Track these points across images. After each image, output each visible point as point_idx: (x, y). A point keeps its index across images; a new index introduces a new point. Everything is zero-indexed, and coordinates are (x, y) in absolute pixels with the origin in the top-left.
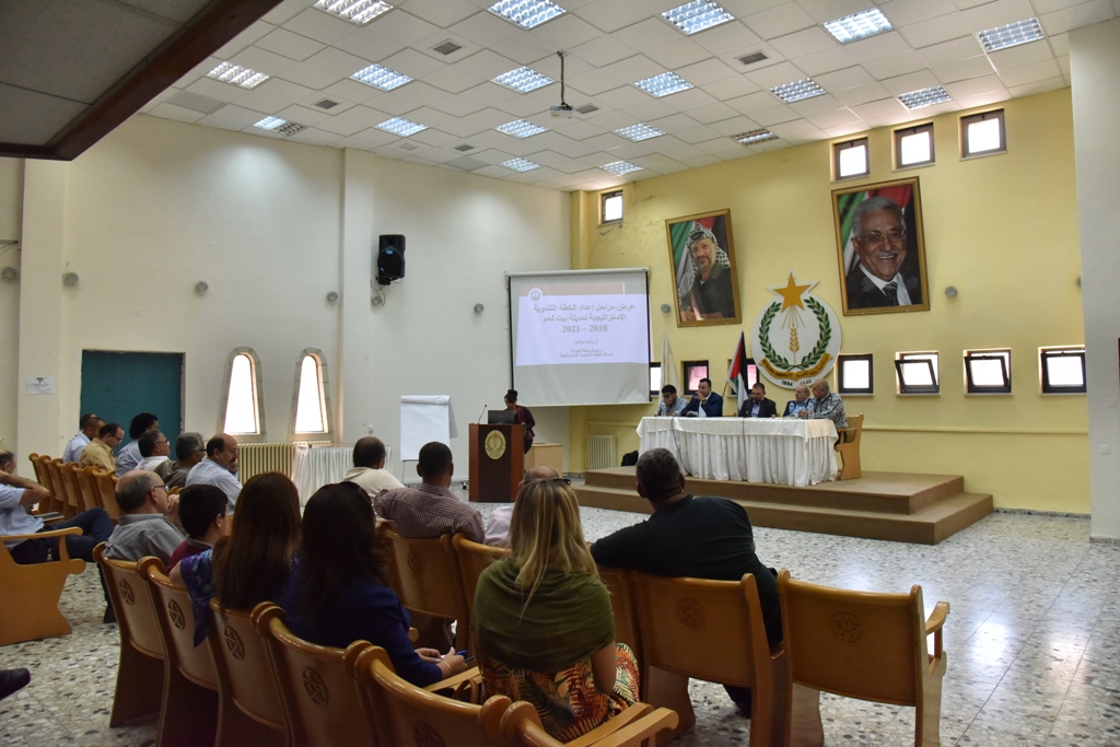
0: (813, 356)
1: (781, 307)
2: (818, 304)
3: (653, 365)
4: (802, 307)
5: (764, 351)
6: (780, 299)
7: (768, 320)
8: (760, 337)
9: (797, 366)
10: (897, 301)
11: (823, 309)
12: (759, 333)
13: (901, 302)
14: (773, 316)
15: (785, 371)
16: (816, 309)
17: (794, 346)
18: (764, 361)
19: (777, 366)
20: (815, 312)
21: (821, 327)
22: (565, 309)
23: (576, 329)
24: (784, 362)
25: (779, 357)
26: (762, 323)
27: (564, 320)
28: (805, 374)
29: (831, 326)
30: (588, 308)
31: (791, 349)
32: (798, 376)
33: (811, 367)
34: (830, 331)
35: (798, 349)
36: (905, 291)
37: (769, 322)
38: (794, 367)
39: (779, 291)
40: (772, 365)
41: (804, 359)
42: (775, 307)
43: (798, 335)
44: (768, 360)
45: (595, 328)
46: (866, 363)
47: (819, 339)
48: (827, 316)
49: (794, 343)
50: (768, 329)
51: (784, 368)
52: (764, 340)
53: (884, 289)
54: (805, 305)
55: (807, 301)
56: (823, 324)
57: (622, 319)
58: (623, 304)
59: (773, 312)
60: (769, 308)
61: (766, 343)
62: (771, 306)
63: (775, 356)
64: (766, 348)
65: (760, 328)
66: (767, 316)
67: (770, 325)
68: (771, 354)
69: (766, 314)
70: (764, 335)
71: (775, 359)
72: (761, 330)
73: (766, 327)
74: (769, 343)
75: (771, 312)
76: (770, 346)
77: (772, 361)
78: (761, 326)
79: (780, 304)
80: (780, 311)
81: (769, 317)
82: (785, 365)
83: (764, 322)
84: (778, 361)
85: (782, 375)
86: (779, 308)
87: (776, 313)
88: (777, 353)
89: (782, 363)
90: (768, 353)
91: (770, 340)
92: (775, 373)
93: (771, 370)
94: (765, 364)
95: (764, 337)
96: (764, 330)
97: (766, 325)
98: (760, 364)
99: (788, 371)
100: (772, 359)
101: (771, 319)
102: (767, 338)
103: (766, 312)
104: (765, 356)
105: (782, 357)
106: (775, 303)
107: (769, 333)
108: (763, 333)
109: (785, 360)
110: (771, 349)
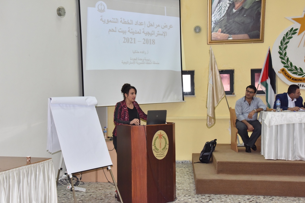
1: (298, 31)
5: (283, 63)
6: (297, 26)
7: (286, 41)
8: (279, 53)
12: (279, 50)
14: (291, 38)
18: (283, 70)
19: (294, 73)
22: (125, 23)
23: (133, 41)
24: (299, 70)
25: (295, 67)
26: (281, 43)
27: (124, 32)
30: (141, 24)
37: (288, 42)
39: (297, 20)
40: (289, 73)
42: (293, 31)
44: (286, 69)
45: (147, 41)
50: (286, 48)
51: (300, 75)
52: (283, 55)
57: (164, 35)
58: (165, 24)
59: (291, 35)
60: (288, 32)
61: (285, 57)
62: (289, 31)
63: (292, 67)
64: (284, 61)
65: (279, 46)
66: (285, 37)
67: (288, 45)
68: (289, 65)
69: (285, 36)
70: (283, 52)
71: (292, 68)
72: (280, 48)
73: (285, 46)
74: (287, 58)
75: (289, 35)
76: (288, 59)
77: (289, 70)
78: (280, 45)
79: (297, 29)
80: (297, 34)
81: (287, 39)
82: (301, 72)
83: (283, 42)
84: (294, 70)
85: (298, 80)
86: (296, 32)
87: (293, 36)
88: (293, 65)
89: (298, 71)
90: (286, 64)
91: (288, 55)
92: (292, 79)
93: (289, 77)
94: (284, 72)
95: (283, 53)
96: (283, 47)
97: (285, 45)
98: (279, 72)
99: (303, 77)
100: (289, 68)
101: (289, 40)
102: (286, 54)
103: (285, 35)
104: (284, 67)
105: (298, 67)
106: (292, 28)
107: (287, 50)
108: (281, 50)
109: (301, 69)
110: (289, 62)
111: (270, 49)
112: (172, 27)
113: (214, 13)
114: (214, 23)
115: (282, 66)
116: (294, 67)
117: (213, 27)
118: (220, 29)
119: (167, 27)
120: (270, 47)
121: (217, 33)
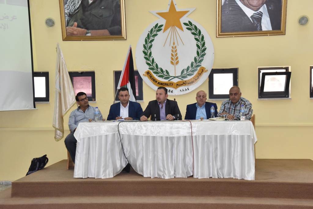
0: (190, 69)
1: (163, 28)
2: (196, 27)
3: (36, 74)
4: (181, 29)
5: (148, 64)
6: (162, 21)
7: (151, 38)
8: (144, 52)
9: (177, 77)
10: (261, 27)
11: (200, 32)
12: (143, 49)
13: (264, 29)
14: (156, 35)
15: (166, 81)
16: (193, 31)
17: (175, 60)
18: (148, 73)
19: (160, 76)
20: (193, 33)
21: (198, 46)
24: (165, 73)
25: (162, 70)
26: (146, 41)
28: (184, 83)
29: (206, 45)
31: (172, 63)
32: (178, 85)
33: (189, 78)
34: (205, 49)
35: (177, 63)
36: (269, 19)
37: (153, 40)
38: (175, 77)
39: (161, 14)
40: (155, 76)
41: (183, 72)
42: (158, 28)
43: (178, 52)
44: (151, 71)
46: (231, 76)
47: (196, 55)
48: (203, 38)
49: (174, 58)
50: (151, 46)
51: (166, 78)
52: (147, 55)
53: (252, 17)
54: (184, 27)
55: (185, 24)
56: (199, 44)
57: (4, 28)
58: (5, 14)
59: (156, 32)
60: (152, 28)
61: (150, 57)
62: (154, 27)
63: (158, 69)
64: (149, 62)
65: (144, 45)
66: (150, 35)
67: (152, 43)
68: (154, 67)
69: (150, 33)
70: (147, 51)
71: (158, 71)
72: (144, 46)
73: (149, 45)
74: (152, 58)
75: (154, 31)
76: (153, 60)
77: (155, 73)
78: (144, 43)
79: (162, 26)
80: (162, 31)
81: (152, 36)
82: (167, 76)
83: (148, 40)
84: (160, 73)
85: (164, 84)
86: (162, 29)
87: (158, 33)
88: (159, 67)
89: (164, 75)
90: (151, 65)
91: (153, 55)
92: (157, 83)
93: (154, 80)
94: (149, 75)
95: (148, 53)
96: (148, 46)
97: (149, 43)
98: (144, 75)
99: (169, 81)
100: (155, 71)
101: (154, 38)
102: (151, 53)
103: (149, 31)
104: (149, 68)
105: (164, 70)
106: (157, 24)
107: (152, 49)
108: (146, 50)
109: (167, 72)
110: (154, 63)
111: (131, 47)
112: (16, 19)
113: (67, 3)
114: (68, 15)
115: (147, 68)
116: (160, 69)
117: (68, 20)
118: (76, 24)
119: (8, 18)
120: (131, 45)
121: (73, 27)
